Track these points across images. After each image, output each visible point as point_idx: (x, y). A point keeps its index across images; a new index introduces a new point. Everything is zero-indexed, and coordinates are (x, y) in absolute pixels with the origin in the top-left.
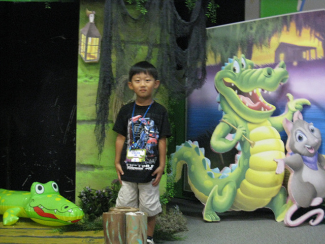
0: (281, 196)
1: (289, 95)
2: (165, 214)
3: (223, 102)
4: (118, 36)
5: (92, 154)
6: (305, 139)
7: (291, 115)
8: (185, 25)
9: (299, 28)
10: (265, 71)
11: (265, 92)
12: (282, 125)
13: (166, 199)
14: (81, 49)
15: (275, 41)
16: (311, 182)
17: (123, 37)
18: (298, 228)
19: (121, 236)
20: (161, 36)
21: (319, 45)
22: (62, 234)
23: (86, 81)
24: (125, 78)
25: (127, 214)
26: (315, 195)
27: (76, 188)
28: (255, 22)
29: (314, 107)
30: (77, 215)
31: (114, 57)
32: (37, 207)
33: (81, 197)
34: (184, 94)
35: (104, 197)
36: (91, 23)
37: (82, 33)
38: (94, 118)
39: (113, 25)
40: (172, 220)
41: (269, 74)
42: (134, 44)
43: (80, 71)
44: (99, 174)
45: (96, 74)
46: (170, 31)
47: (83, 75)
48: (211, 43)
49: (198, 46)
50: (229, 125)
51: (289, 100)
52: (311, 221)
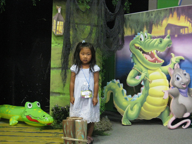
0: (166, 112)
1: (172, 54)
3: (134, 58)
4: (74, 21)
5: (59, 87)
7: (173, 66)
8: (111, 15)
9: (179, 15)
10: (158, 40)
11: (159, 52)
12: (168, 71)
14: (53, 28)
15: (165, 23)
17: (77, 21)
18: (175, 130)
19: (72, 133)
20: (98, 21)
21: (189, 26)
22: (42, 131)
23: (56, 46)
25: (76, 121)
26: (186, 111)
27: (50, 105)
28: (154, 11)
29: (186, 61)
30: (50, 121)
31: (71, 32)
32: (28, 115)
33: (53, 110)
34: (113, 52)
35: (66, 110)
36: (59, 13)
37: (54, 19)
38: (60, 66)
39: (71, 15)
40: (103, 124)
41: (161, 42)
42: (83, 25)
43: (53, 40)
44: (63, 98)
45: (61, 42)
46: (103, 18)
47: (54, 42)
48: (129, 23)
49: (119, 26)
50: (137, 71)
51: (172, 57)
52: (183, 126)
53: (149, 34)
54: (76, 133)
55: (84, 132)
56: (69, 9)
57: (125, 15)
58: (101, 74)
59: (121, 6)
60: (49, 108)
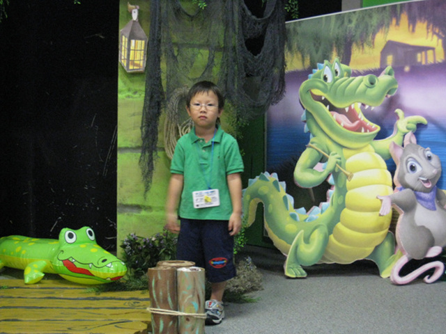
0: (387, 245)
1: (398, 111)
3: (310, 121)
4: (169, 39)
5: (137, 191)
6: (419, 169)
7: (402, 138)
8: (255, 23)
9: (412, 21)
10: (366, 79)
11: (367, 107)
12: (389, 151)
14: (121, 55)
15: (380, 39)
16: (427, 226)
17: (176, 38)
18: (408, 287)
19: (171, 298)
20: (225, 36)
21: (437, 45)
22: (99, 294)
23: (129, 97)
24: (178, 92)
25: (179, 270)
26: (432, 243)
27: (118, 235)
28: (354, 12)
29: (431, 126)
30: (117, 271)
31: (163, 66)
32: (68, 260)
33: (124, 246)
34: (262, 109)
35: (154, 246)
36: (134, 21)
37: (123, 35)
38: (139, 144)
39: (162, 24)
40: (242, 276)
41: (372, 83)
42: (191, 47)
43: (121, 84)
44: (147, 217)
45: (141, 87)
46: (237, 31)
47: (125, 88)
48: (298, 42)
49: (274, 49)
50: (318, 151)
51: (398, 118)
52: (427, 277)
53: (344, 66)
54: (180, 298)
55: (198, 296)
56: (158, 11)
57: (286, 22)
59: (277, 3)
60: (114, 242)
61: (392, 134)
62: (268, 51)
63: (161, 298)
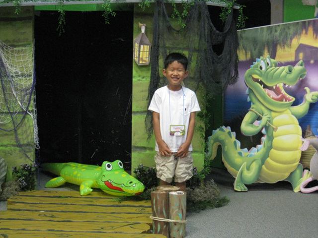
1: (307, 89)
2: (203, 187)
3: (251, 94)
4: (164, 45)
5: (144, 138)
7: (308, 105)
8: (218, 35)
10: (286, 68)
11: (287, 86)
13: (203, 175)
14: (135, 55)
15: (295, 43)
19: (165, 211)
20: (199, 45)
22: (121, 203)
23: (139, 80)
25: (171, 193)
27: (132, 165)
28: (279, 25)
30: (139, 189)
31: (160, 62)
32: (108, 181)
35: (154, 173)
36: (143, 34)
37: (135, 42)
39: (160, 36)
40: (208, 192)
41: (290, 71)
43: (134, 72)
45: (147, 74)
46: (207, 40)
47: (137, 75)
48: (243, 43)
49: (230, 51)
50: (256, 113)
51: (306, 93)
53: (272, 60)
54: (171, 211)
55: (182, 210)
56: (157, 28)
58: (205, 119)
59: (232, 22)
61: (302, 102)
62: (226, 53)
63: (159, 211)
